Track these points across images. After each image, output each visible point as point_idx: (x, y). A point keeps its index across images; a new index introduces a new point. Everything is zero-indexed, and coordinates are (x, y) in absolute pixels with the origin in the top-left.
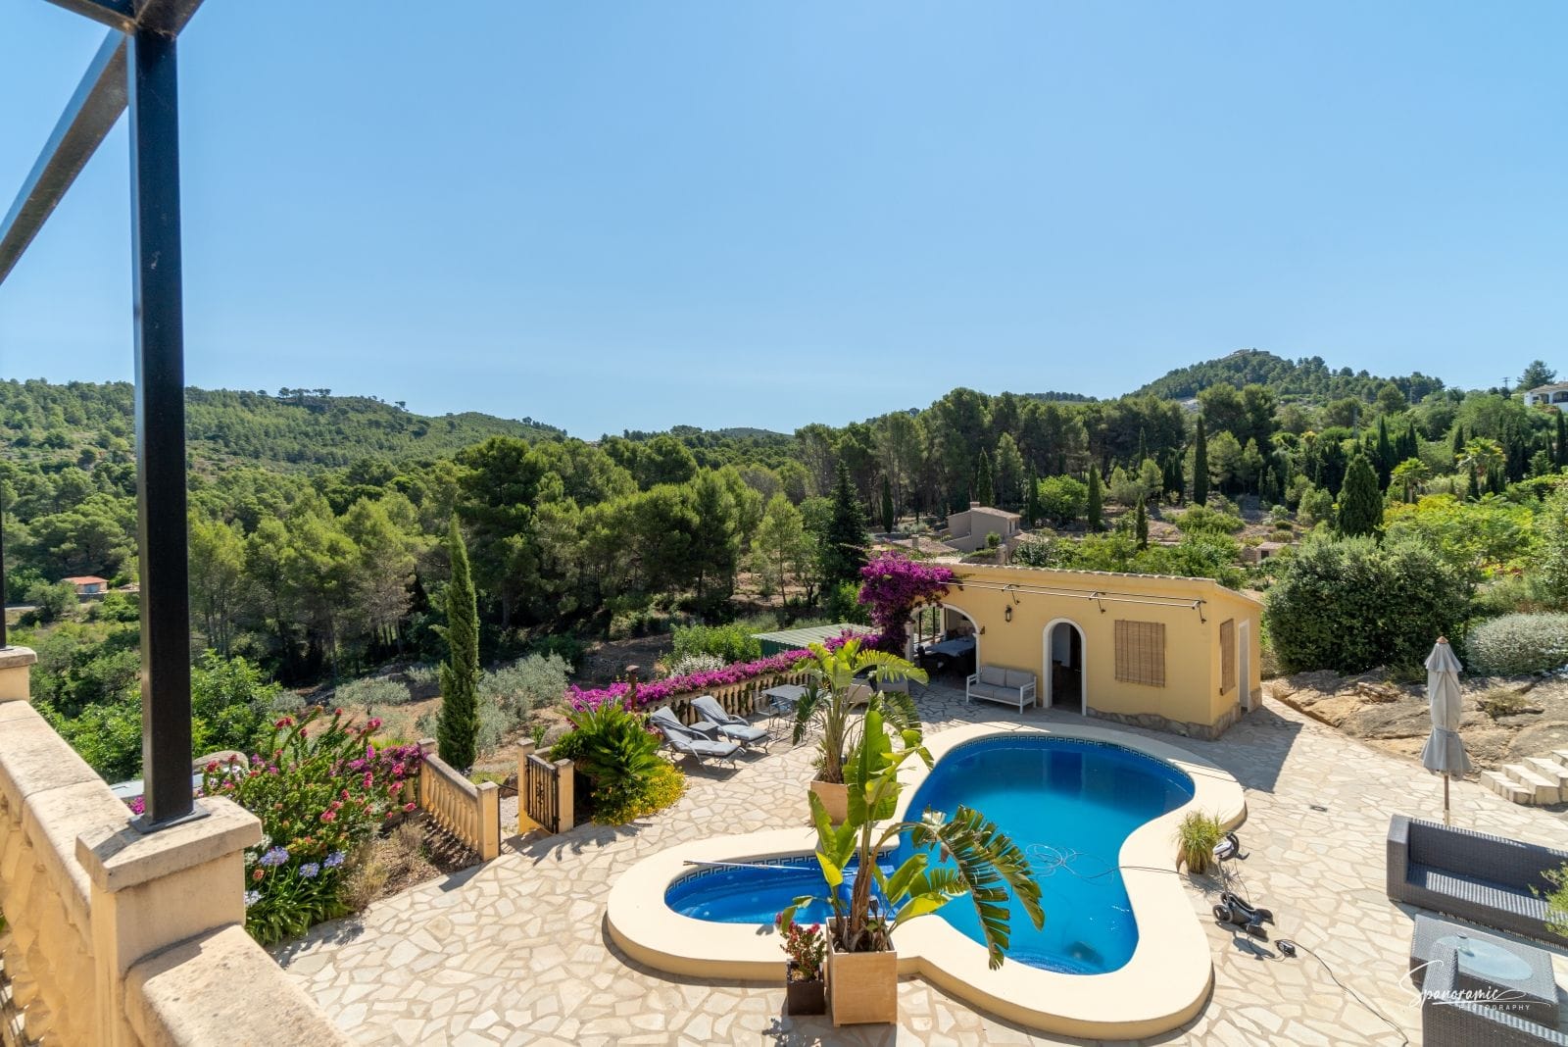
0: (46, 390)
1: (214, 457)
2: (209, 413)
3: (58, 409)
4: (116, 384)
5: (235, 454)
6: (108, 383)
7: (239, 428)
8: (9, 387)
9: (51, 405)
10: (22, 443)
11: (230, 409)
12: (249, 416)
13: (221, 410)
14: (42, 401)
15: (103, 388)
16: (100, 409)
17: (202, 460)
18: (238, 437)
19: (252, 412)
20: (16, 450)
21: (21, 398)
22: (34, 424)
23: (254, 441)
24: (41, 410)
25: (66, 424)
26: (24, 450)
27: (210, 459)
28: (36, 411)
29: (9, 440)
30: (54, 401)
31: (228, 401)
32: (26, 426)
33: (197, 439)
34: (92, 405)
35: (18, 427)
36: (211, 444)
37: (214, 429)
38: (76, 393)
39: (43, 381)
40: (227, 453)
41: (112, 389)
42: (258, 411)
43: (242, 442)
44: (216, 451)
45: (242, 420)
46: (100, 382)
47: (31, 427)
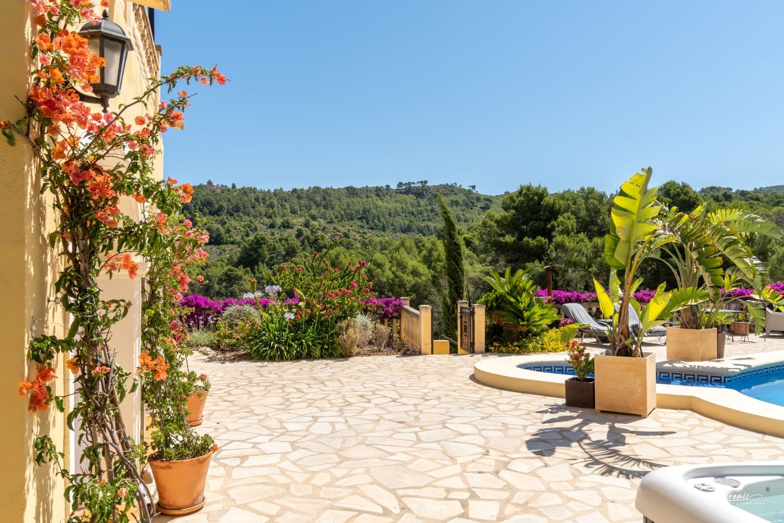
0: (282, 194)
1: (361, 231)
2: (359, 203)
3: (287, 205)
4: (314, 188)
5: (372, 229)
6: (310, 187)
7: (374, 211)
8: (267, 194)
9: (285, 203)
10: (272, 226)
11: (370, 199)
12: (379, 203)
13: (365, 199)
14: (280, 201)
15: (308, 191)
16: (306, 204)
17: (355, 233)
18: (374, 217)
19: (382, 200)
20: (269, 230)
21: (272, 200)
22: (277, 215)
23: (382, 219)
24: (280, 207)
25: (291, 214)
26: (273, 230)
27: (359, 233)
28: (278, 208)
29: (267, 225)
30: (286, 201)
31: (369, 194)
32: (273, 216)
33: (352, 220)
34: (302, 202)
35: (270, 217)
36: (359, 223)
37: (361, 212)
38: (295, 195)
39: (281, 189)
40: (368, 228)
41: (311, 191)
42: (385, 199)
43: (376, 221)
44: (362, 227)
45: (377, 206)
46: (306, 188)
47: (275, 217)
